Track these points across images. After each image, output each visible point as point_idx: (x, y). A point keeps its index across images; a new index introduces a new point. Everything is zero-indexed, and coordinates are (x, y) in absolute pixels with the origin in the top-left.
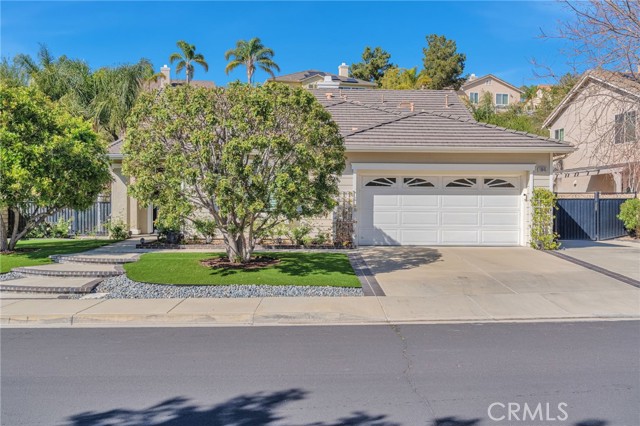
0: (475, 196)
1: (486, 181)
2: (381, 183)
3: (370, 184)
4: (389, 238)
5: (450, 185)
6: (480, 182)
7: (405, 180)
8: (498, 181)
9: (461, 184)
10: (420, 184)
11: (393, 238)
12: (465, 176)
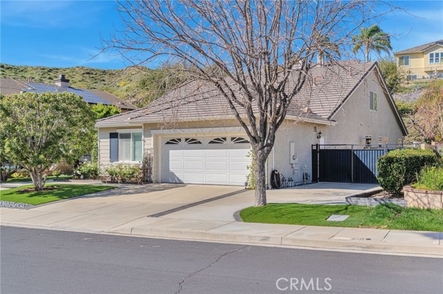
0: (225, 150)
1: (232, 139)
2: (173, 142)
3: (168, 143)
4: (178, 178)
5: (211, 142)
6: (229, 139)
7: (186, 140)
8: (240, 139)
9: (217, 141)
10: (193, 142)
11: (180, 178)
12: (220, 136)
